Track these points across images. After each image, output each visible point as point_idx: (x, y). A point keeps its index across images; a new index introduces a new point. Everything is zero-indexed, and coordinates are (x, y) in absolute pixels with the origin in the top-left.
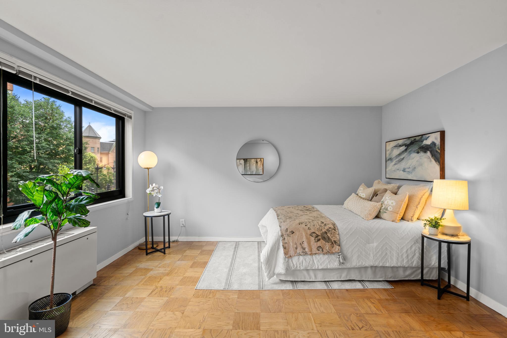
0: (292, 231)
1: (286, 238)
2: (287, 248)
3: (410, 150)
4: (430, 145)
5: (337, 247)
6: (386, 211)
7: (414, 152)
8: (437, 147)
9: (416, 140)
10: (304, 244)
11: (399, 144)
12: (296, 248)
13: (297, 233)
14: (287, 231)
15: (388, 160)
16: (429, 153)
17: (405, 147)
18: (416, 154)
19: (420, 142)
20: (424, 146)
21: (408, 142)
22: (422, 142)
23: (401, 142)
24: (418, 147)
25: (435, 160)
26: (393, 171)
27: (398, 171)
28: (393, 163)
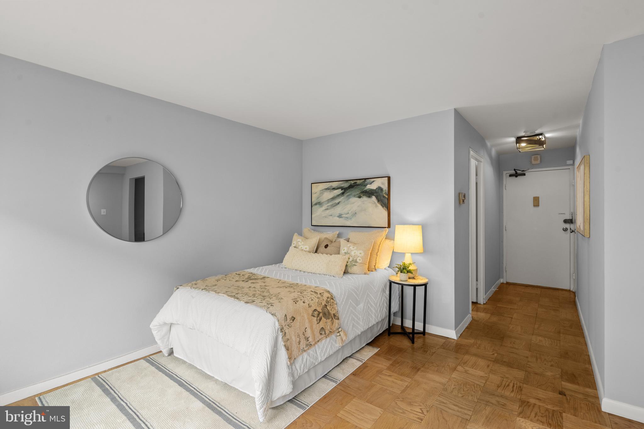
0: (293, 317)
1: (287, 331)
2: (290, 348)
3: (348, 194)
4: (375, 190)
5: (337, 321)
6: (356, 264)
7: (354, 196)
8: (384, 192)
9: (357, 184)
10: (307, 332)
11: (332, 187)
12: (299, 342)
13: (298, 318)
14: (287, 320)
15: (316, 204)
16: (374, 198)
17: (342, 190)
18: (357, 199)
19: (362, 186)
20: (367, 191)
21: (346, 185)
22: (365, 186)
23: (335, 185)
24: (359, 191)
25: (382, 205)
26: (323, 217)
27: (331, 217)
28: (324, 208)
